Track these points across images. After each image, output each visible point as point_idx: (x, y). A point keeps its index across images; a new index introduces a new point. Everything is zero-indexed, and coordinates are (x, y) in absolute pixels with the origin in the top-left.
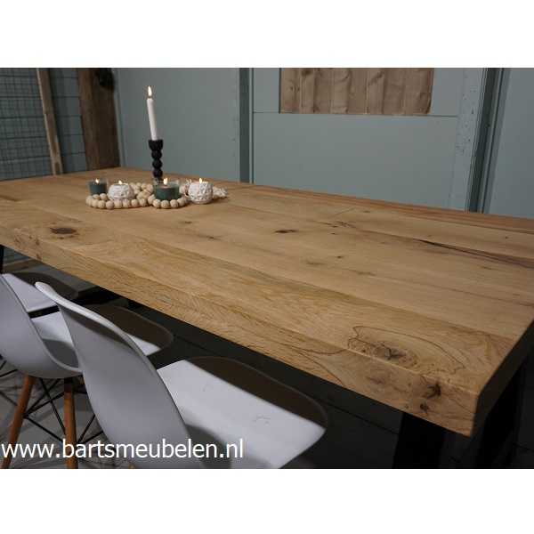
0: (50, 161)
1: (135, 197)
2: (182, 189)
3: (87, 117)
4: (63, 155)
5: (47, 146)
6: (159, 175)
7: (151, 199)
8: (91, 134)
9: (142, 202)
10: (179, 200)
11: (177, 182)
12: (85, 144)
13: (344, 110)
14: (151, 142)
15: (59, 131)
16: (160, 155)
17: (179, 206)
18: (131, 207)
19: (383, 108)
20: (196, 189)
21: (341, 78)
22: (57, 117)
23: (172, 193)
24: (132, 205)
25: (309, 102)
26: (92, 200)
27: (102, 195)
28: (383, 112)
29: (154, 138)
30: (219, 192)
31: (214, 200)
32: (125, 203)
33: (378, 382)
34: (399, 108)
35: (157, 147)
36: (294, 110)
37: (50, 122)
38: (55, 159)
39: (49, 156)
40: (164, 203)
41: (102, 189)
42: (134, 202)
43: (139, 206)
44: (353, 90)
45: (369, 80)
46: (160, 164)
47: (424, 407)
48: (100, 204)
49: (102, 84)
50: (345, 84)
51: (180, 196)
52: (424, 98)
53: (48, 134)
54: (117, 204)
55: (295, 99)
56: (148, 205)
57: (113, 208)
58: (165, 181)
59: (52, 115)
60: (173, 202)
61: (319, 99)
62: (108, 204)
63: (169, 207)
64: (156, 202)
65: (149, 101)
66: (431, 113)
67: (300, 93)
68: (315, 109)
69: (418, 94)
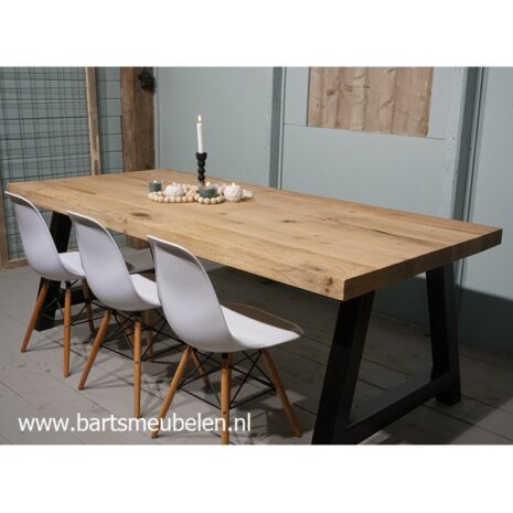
0: (90, 158)
1: (184, 195)
2: (219, 191)
3: (127, 117)
4: (101, 153)
5: (89, 144)
6: (202, 179)
7: (197, 196)
8: (130, 133)
9: (190, 199)
10: (218, 199)
11: (216, 185)
12: (123, 142)
13: (361, 127)
14: (198, 154)
15: (100, 131)
16: (204, 164)
17: (217, 203)
18: (181, 202)
19: (391, 128)
20: (230, 191)
21: (359, 100)
22: (99, 117)
23: (212, 193)
24: (182, 200)
25: (332, 119)
26: (153, 196)
27: (159, 193)
28: (392, 132)
29: (200, 152)
30: (247, 194)
31: (244, 200)
32: (178, 199)
33: (310, 282)
34: (405, 129)
35: (202, 158)
36: (319, 125)
37: (93, 121)
38: (95, 156)
39: (89, 153)
40: (207, 200)
41: (158, 188)
42: (184, 198)
43: (187, 202)
44: (368, 111)
45: (381, 104)
46: (204, 171)
47: (327, 290)
48: (160, 198)
49: (144, 88)
50: (362, 106)
51: (218, 195)
52: (424, 123)
53: (91, 133)
54: (172, 199)
55: (320, 115)
56: (194, 201)
57: (169, 202)
58: (208, 184)
59: (96, 116)
60: (213, 200)
61: (340, 117)
62: (166, 199)
63: (210, 203)
64: (200, 199)
65: (199, 125)
66: (429, 135)
67: (324, 110)
68: (337, 125)
69: (419, 119)
